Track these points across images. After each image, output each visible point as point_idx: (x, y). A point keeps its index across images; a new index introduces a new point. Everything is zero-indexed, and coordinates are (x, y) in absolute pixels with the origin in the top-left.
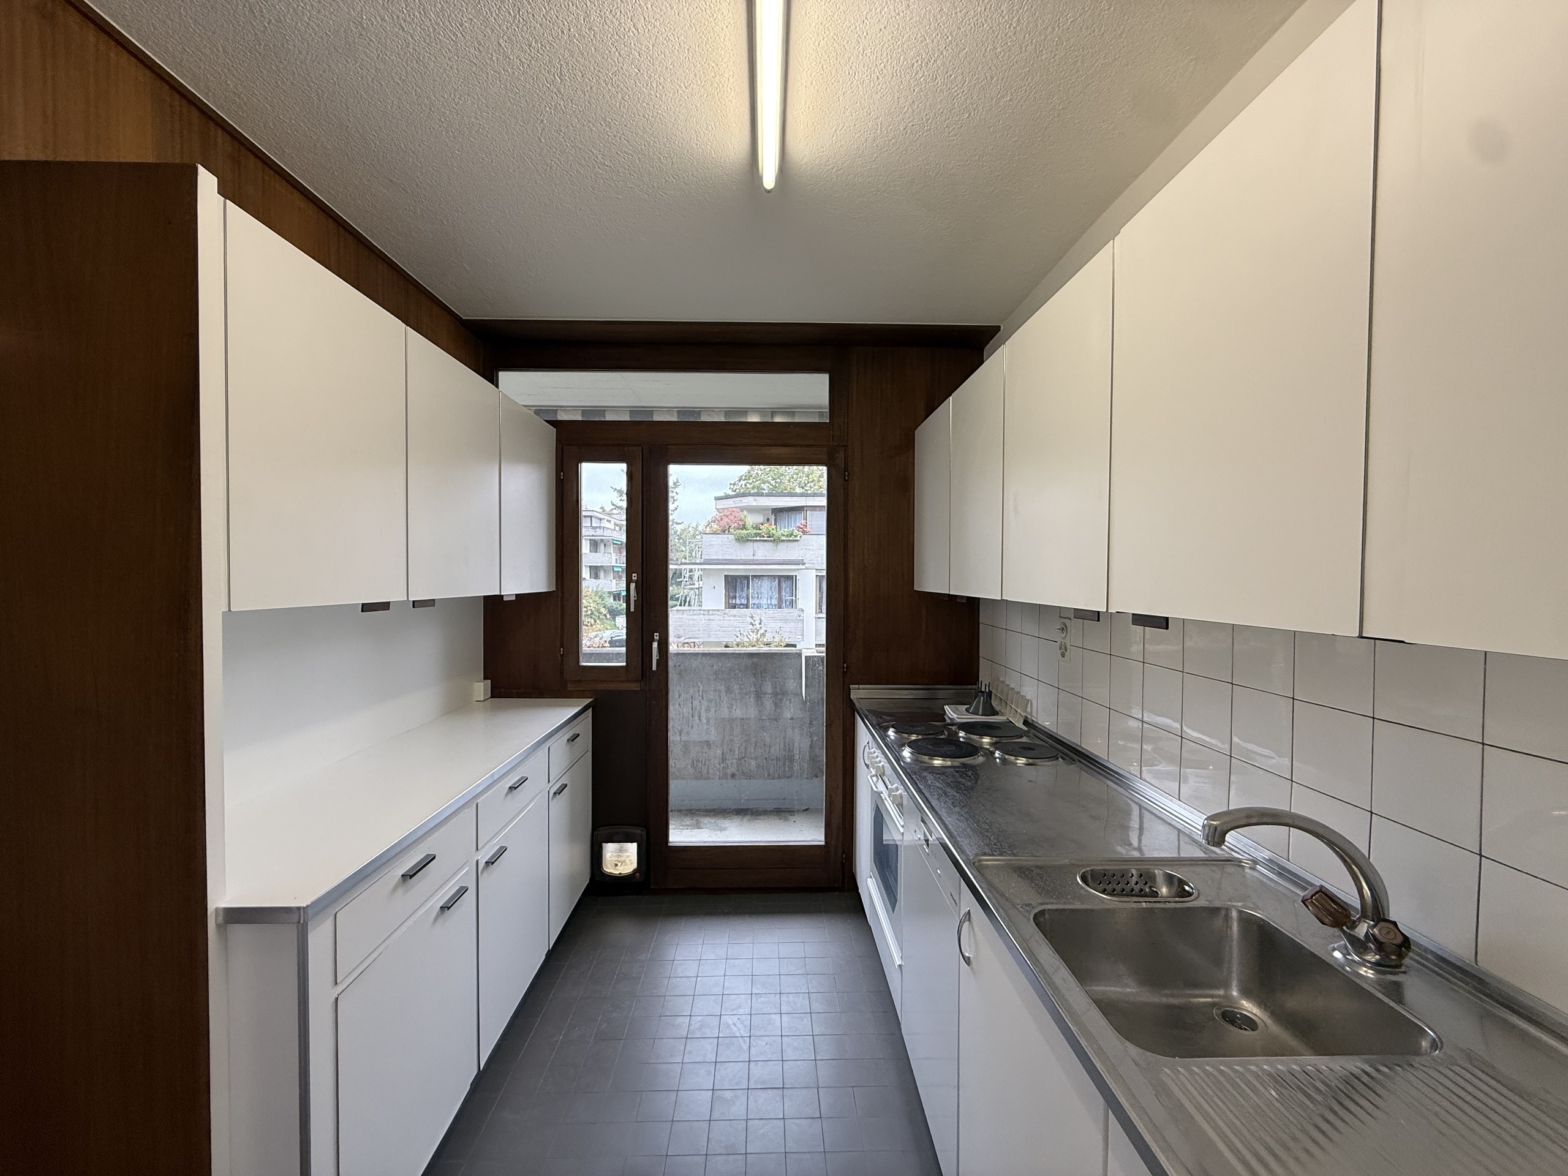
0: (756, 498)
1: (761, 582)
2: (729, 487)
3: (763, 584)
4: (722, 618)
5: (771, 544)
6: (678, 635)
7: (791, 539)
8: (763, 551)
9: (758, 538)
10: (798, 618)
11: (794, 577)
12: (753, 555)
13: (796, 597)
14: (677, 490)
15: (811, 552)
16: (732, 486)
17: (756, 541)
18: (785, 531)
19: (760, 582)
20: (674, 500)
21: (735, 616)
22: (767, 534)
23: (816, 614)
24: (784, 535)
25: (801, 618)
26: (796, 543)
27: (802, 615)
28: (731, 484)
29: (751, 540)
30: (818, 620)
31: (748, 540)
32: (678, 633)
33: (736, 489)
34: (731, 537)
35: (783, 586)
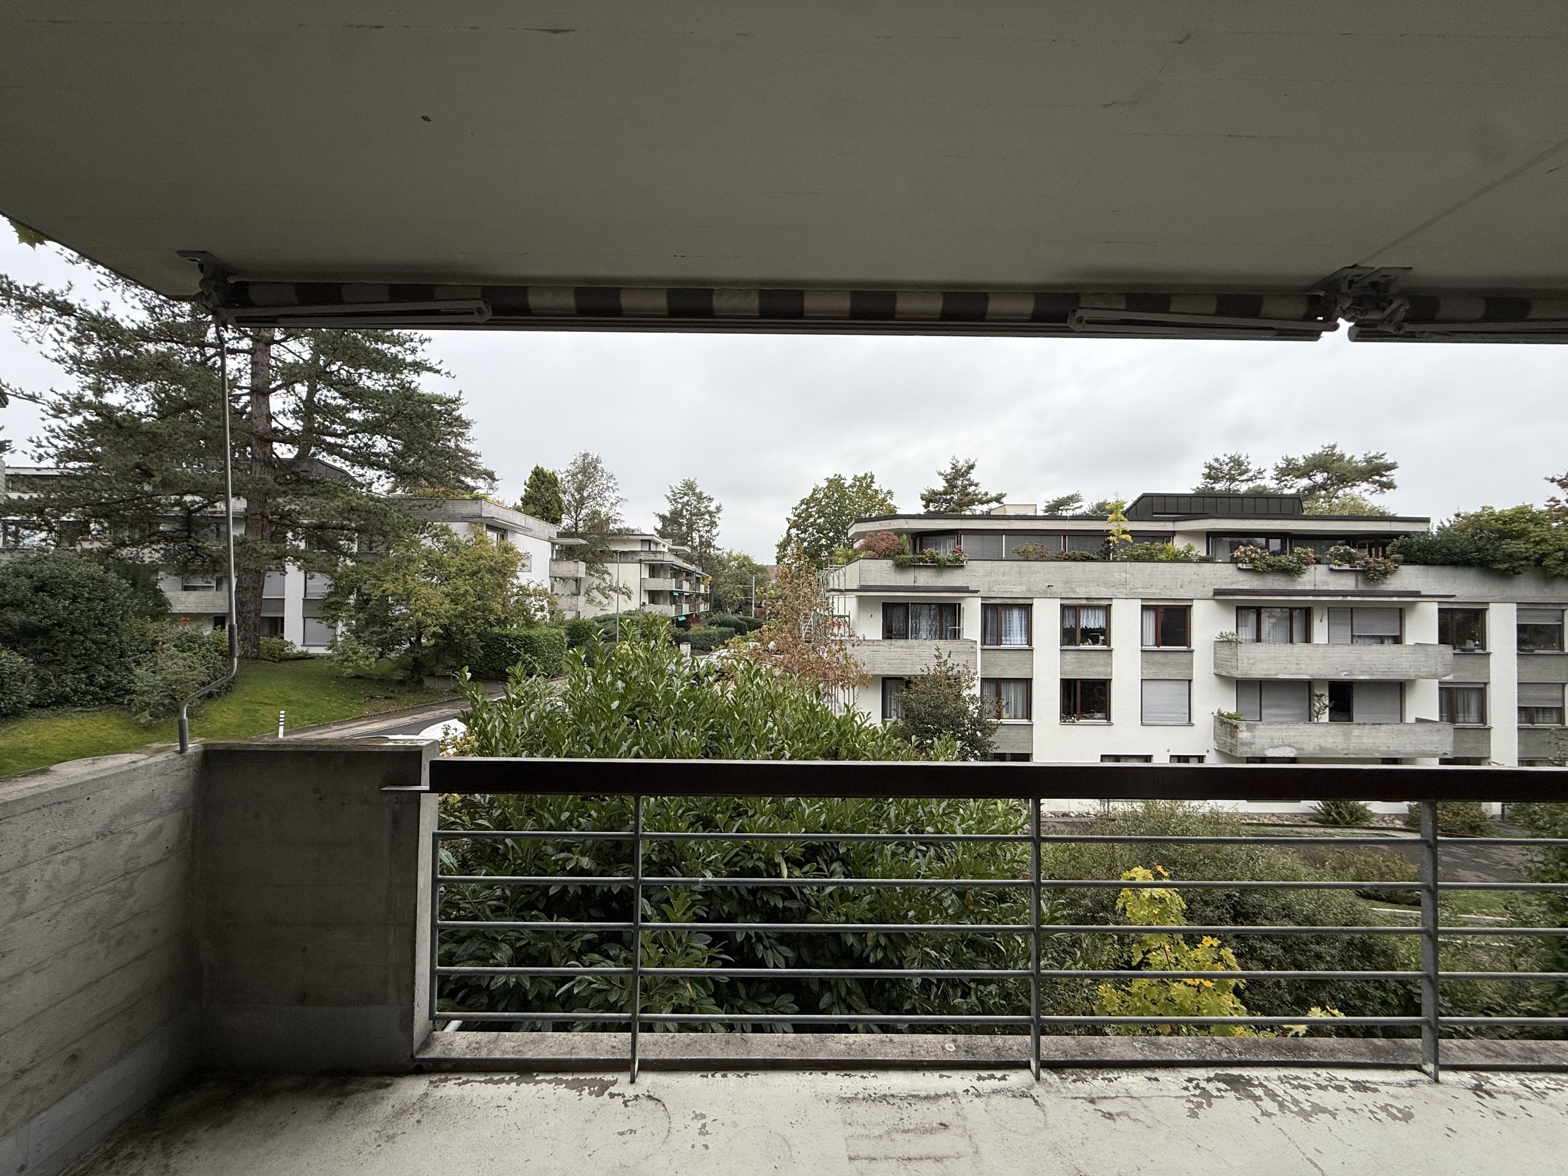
0: (908, 520)
1: (921, 611)
3: (923, 613)
5: (935, 570)
7: (956, 564)
8: (925, 578)
9: (921, 564)
11: (958, 605)
12: (914, 582)
13: (959, 627)
15: (977, 579)
17: (920, 566)
19: (919, 611)
22: (931, 559)
23: (982, 645)
24: (949, 561)
25: (971, 650)
26: (962, 569)
27: (970, 646)
29: (913, 566)
30: (983, 652)
31: (910, 566)
34: (890, 562)
35: (945, 614)
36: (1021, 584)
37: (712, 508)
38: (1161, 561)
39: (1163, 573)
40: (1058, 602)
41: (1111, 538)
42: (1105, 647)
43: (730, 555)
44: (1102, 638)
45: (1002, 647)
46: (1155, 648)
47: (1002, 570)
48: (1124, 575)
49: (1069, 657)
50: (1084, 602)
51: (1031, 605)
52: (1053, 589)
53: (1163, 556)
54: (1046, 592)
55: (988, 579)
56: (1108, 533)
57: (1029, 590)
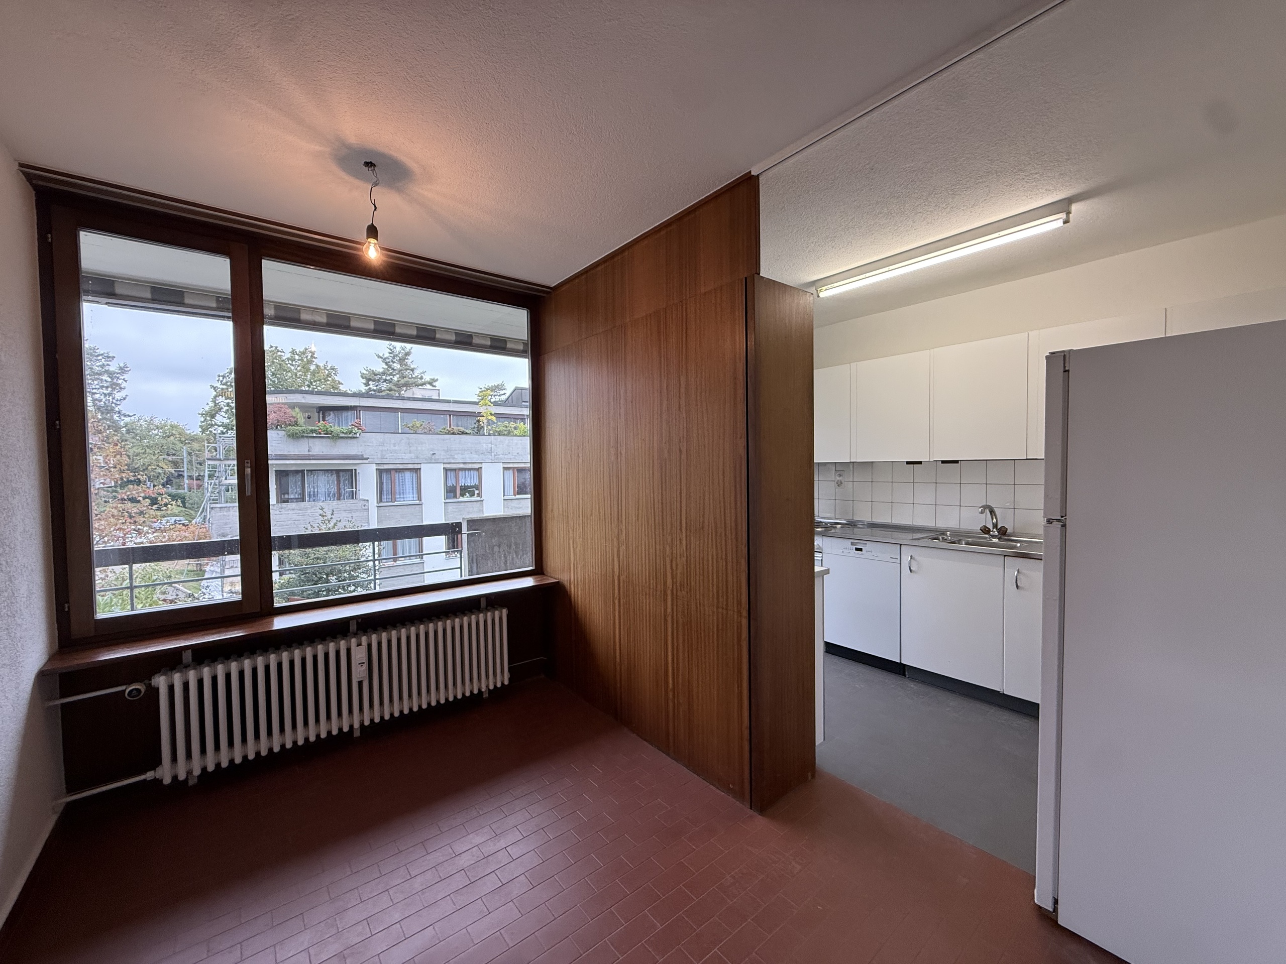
0: (305, 395)
1: (317, 477)
2: (217, 379)
3: (319, 478)
4: (278, 513)
5: (328, 440)
6: (223, 533)
7: (350, 436)
8: (319, 447)
9: (314, 435)
10: (363, 507)
11: (354, 471)
12: (309, 451)
13: (356, 488)
14: (126, 376)
15: (370, 448)
16: (221, 378)
17: (313, 437)
18: (345, 428)
19: (315, 477)
20: (121, 388)
21: (293, 510)
22: (324, 431)
23: (377, 503)
24: (343, 432)
25: (366, 507)
26: (355, 440)
27: (367, 504)
28: (219, 376)
29: (307, 437)
30: (379, 508)
31: (303, 437)
32: (222, 531)
33: (227, 382)
34: (282, 433)
35: (342, 479)
36: (410, 452)
37: (113, 367)
38: (516, 435)
39: (517, 444)
40: (442, 466)
41: (481, 418)
42: (478, 499)
43: (150, 423)
44: (477, 492)
45: (396, 503)
46: (513, 497)
47: (393, 441)
48: (490, 445)
49: (451, 508)
50: (462, 466)
51: (420, 469)
52: (436, 457)
53: (516, 432)
54: (431, 459)
55: (381, 448)
56: (479, 414)
57: (417, 457)
